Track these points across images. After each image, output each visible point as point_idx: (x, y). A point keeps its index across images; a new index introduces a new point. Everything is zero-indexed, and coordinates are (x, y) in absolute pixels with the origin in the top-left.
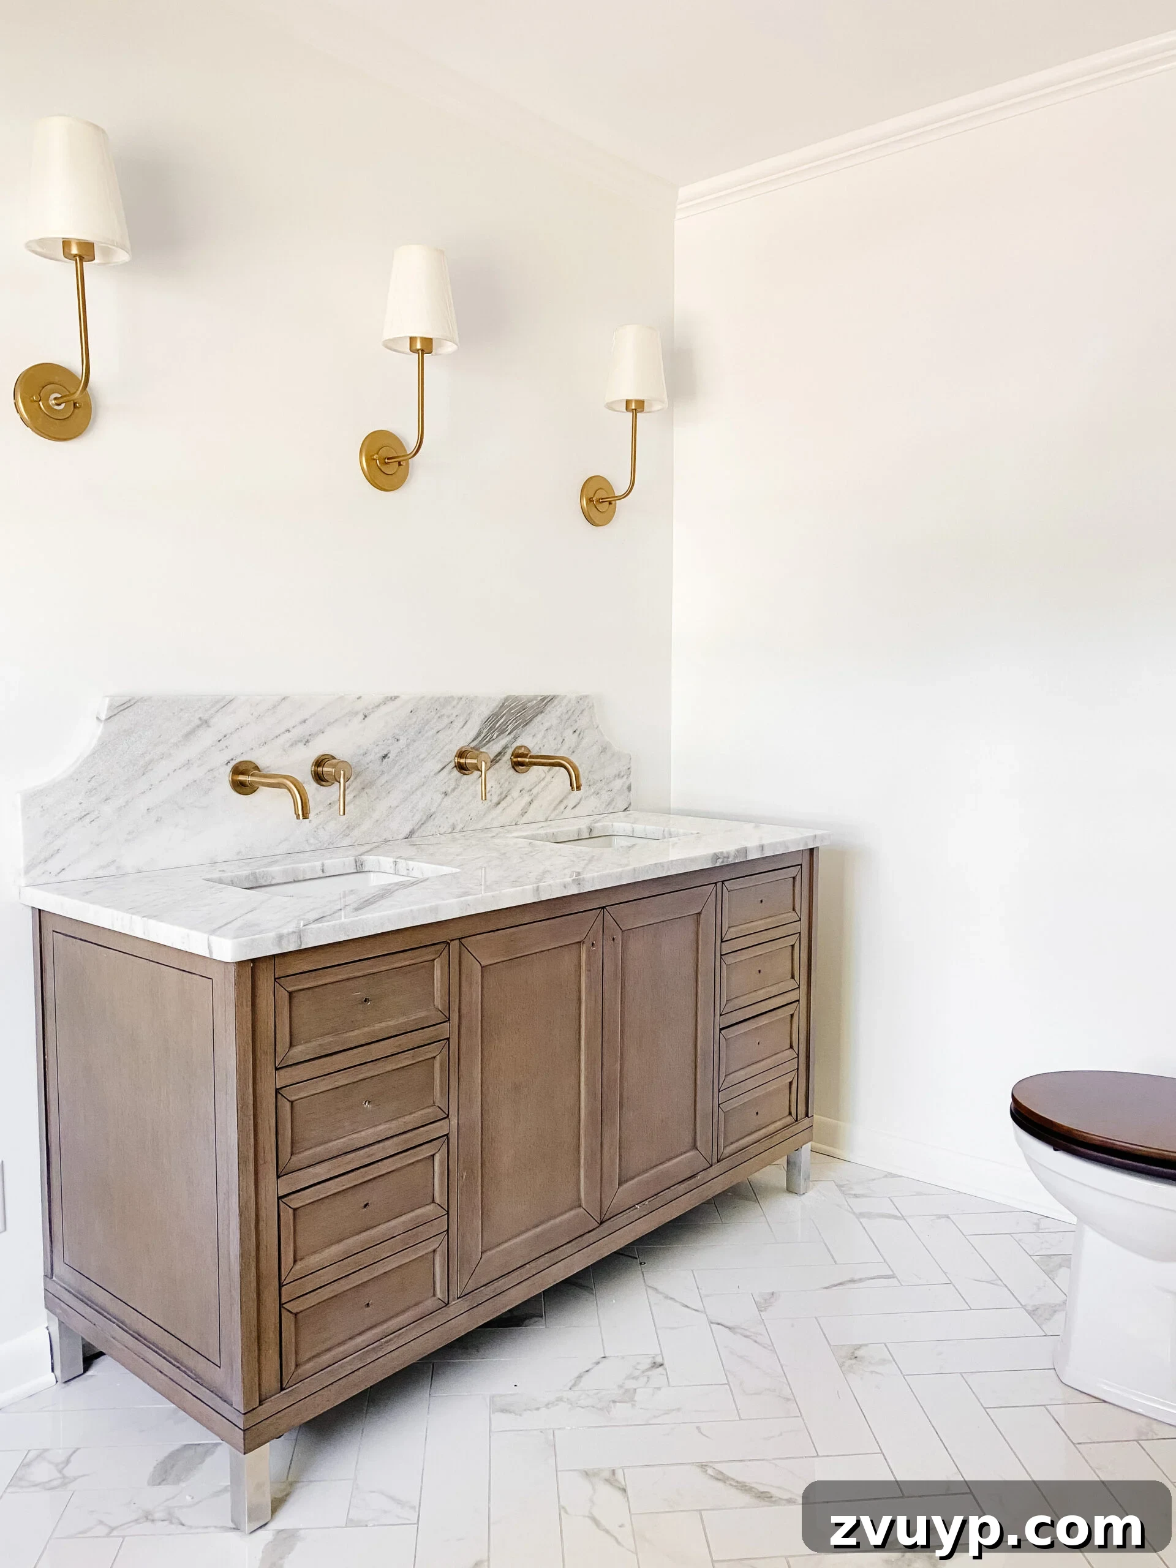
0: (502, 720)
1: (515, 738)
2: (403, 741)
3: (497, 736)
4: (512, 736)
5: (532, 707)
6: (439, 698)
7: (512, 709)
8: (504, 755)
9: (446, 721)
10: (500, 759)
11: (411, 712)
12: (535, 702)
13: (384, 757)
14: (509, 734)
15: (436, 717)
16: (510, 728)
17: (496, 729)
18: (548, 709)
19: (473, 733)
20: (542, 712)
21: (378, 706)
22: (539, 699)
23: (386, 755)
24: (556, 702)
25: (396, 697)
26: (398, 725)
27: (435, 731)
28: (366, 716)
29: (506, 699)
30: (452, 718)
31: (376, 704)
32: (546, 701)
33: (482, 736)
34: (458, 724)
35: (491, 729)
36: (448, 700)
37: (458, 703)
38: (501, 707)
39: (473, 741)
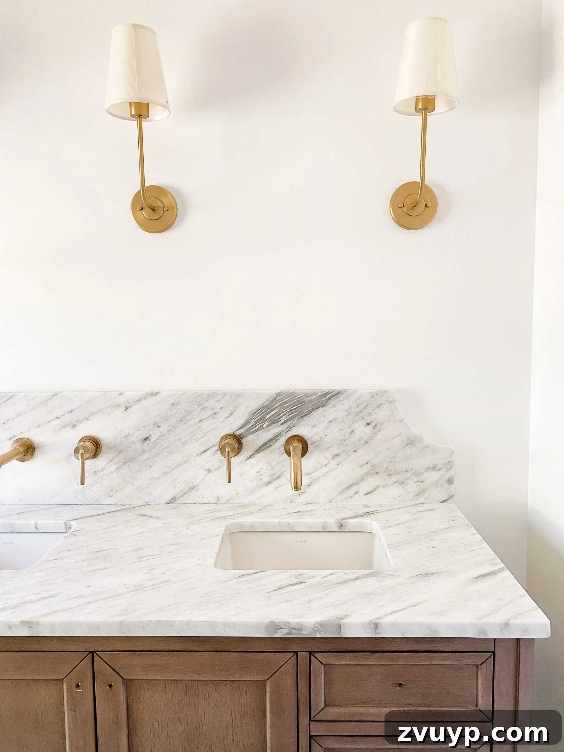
0: (274, 412)
1: (290, 428)
2: (164, 428)
3: (268, 426)
4: (286, 426)
5: (311, 401)
6: (201, 394)
7: (286, 402)
8: (276, 442)
9: (209, 412)
10: (271, 445)
11: (172, 405)
12: (314, 397)
13: (146, 439)
14: (282, 424)
15: (199, 409)
16: (283, 419)
17: (266, 420)
18: (332, 403)
19: (239, 423)
20: (323, 406)
21: (139, 400)
22: (320, 394)
23: (148, 438)
24: (342, 397)
25: (156, 394)
26: (159, 415)
27: (197, 420)
28: (127, 408)
29: (279, 394)
30: (215, 410)
31: (137, 399)
32: (328, 396)
33: (250, 425)
34: (222, 415)
35: (262, 420)
36: (211, 396)
37: (222, 398)
38: (273, 401)
39: (239, 429)
